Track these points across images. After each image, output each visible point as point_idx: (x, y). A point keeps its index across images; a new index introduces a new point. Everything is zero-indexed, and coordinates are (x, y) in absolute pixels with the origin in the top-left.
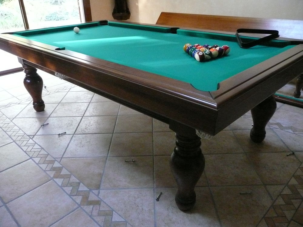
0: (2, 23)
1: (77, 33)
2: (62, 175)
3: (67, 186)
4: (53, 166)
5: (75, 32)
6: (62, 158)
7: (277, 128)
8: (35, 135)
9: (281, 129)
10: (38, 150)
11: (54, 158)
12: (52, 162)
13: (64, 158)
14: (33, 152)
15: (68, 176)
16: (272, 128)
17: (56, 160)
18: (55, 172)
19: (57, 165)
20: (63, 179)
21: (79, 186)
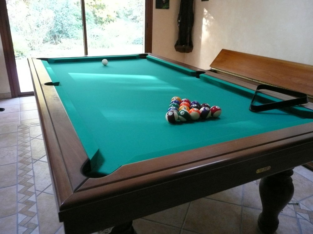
0: (92, 43)
1: (105, 65)
2: (29, 211)
3: (23, 226)
4: (29, 199)
5: (103, 64)
6: (42, 192)
7: (305, 219)
8: (38, 160)
9: (310, 222)
10: (29, 177)
11: (36, 190)
12: (31, 194)
13: (44, 192)
14: (23, 178)
15: (33, 215)
16: (298, 216)
17: (35, 193)
18: (25, 205)
19: (33, 198)
20: (26, 216)
21: (34, 230)
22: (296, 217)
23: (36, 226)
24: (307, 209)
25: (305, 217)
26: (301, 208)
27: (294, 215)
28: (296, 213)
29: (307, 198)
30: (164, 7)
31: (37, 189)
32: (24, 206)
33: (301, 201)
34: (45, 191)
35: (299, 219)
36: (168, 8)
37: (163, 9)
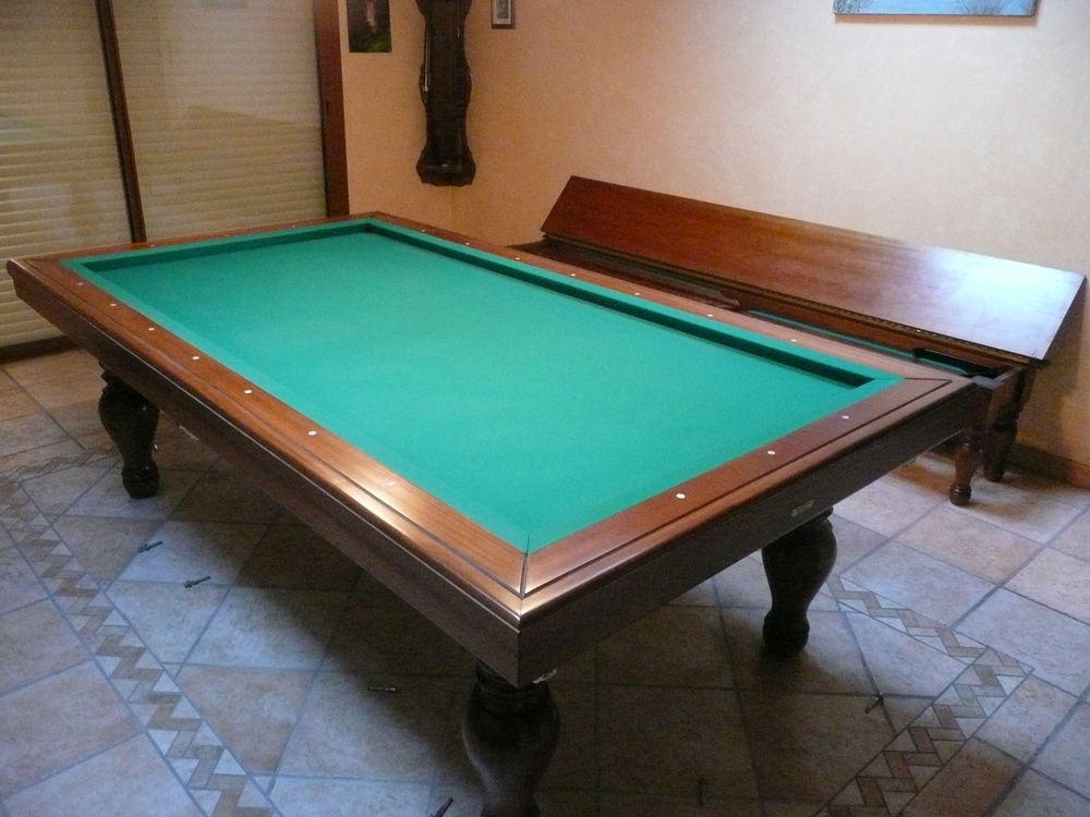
2: (176, 719)
3: (182, 757)
4: (155, 690)
6: (183, 665)
8: (115, 579)
9: (870, 616)
10: (118, 632)
11: (161, 663)
12: (153, 676)
13: (189, 665)
14: (102, 639)
15: (191, 725)
16: (843, 608)
17: (164, 669)
18: (156, 707)
19: (165, 685)
20: (176, 732)
21: (218, 760)
22: (839, 611)
23: (220, 750)
24: (859, 589)
25: (858, 608)
26: (846, 589)
27: (834, 607)
28: (838, 602)
29: (853, 564)
30: (376, 47)
31: (164, 660)
32: (153, 708)
33: (842, 573)
34: (189, 661)
35: (845, 613)
36: (387, 49)
37: (375, 51)
